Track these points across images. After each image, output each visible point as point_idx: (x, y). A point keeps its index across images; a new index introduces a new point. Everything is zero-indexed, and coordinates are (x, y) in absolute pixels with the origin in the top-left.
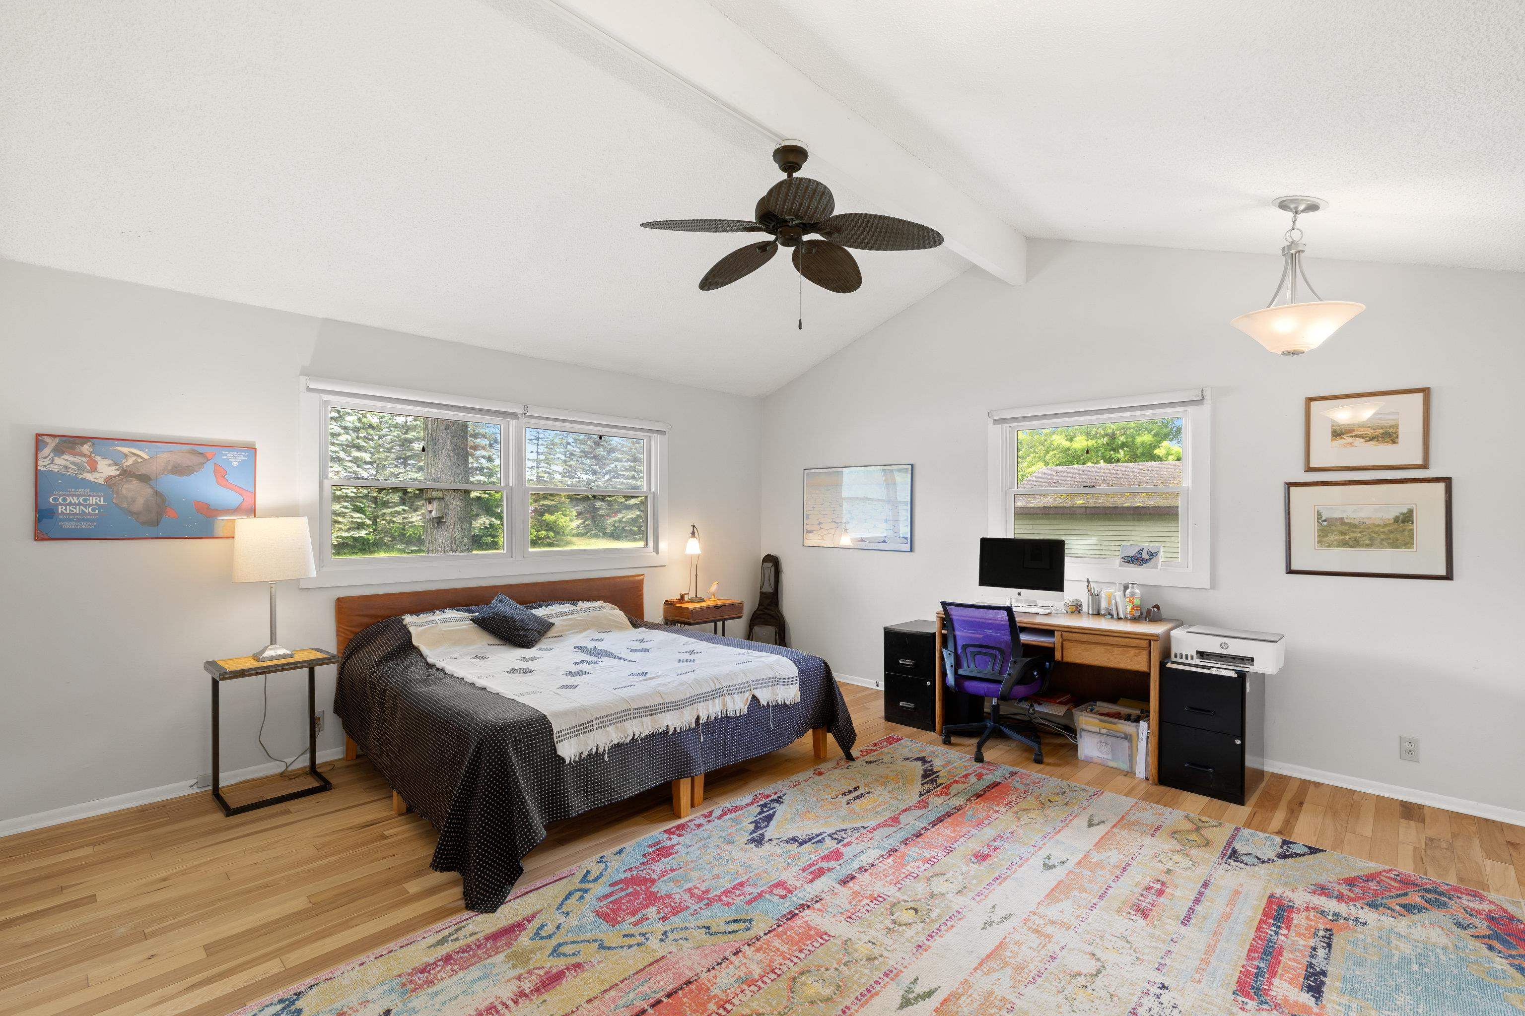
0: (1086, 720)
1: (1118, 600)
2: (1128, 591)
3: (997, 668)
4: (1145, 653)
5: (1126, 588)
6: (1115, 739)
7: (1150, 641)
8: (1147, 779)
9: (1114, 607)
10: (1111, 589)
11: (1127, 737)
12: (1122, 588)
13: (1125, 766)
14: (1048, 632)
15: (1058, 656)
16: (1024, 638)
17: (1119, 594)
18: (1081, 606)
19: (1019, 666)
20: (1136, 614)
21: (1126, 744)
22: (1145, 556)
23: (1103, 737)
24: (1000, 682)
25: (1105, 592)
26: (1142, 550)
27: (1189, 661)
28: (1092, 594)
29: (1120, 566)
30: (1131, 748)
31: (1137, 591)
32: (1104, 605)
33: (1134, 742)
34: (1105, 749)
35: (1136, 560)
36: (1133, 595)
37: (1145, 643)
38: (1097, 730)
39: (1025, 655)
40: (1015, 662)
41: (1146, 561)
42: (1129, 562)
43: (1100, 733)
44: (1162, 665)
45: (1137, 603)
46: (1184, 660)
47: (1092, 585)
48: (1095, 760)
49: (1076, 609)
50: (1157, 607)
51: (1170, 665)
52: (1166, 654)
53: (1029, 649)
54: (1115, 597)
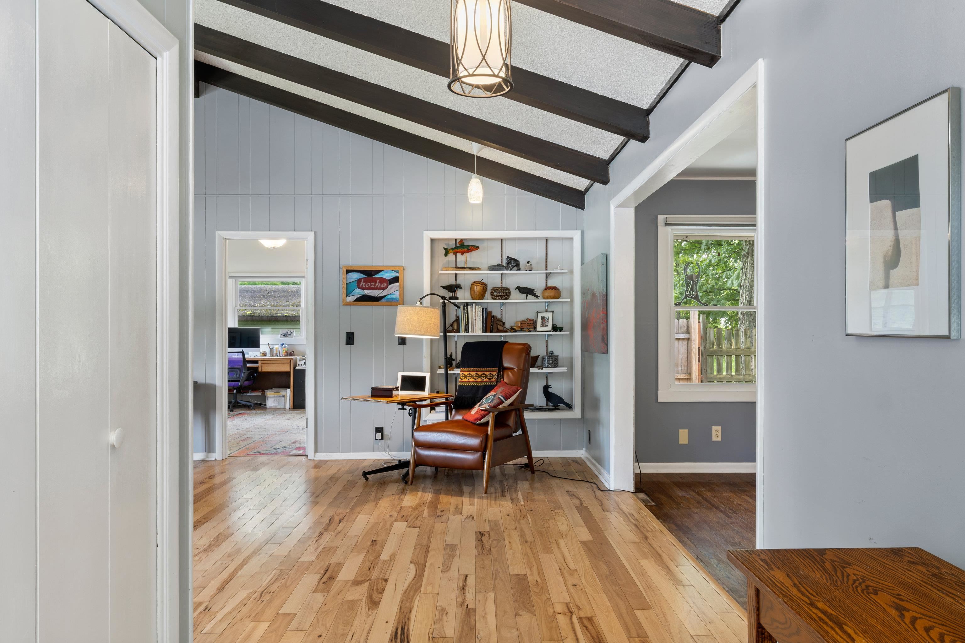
0: (269, 393)
1: (280, 350)
2: (283, 346)
3: (238, 375)
4: (289, 364)
5: (282, 345)
6: (280, 398)
7: (290, 360)
8: (290, 408)
9: (278, 353)
10: (277, 346)
11: (284, 396)
12: (281, 346)
13: (283, 407)
14: (256, 362)
15: (260, 370)
16: (248, 365)
17: (280, 348)
18: (266, 354)
19: (246, 374)
20: (286, 354)
21: (283, 398)
22: (289, 333)
23: (275, 398)
24: (239, 381)
25: (275, 347)
26: (288, 331)
27: (302, 366)
28: (270, 349)
29: (281, 337)
30: (285, 400)
31: (286, 346)
32: (275, 352)
33: (286, 397)
34: (276, 402)
35: (285, 335)
36: (285, 347)
37: (289, 361)
38: (273, 396)
39: (248, 370)
40: (245, 373)
41: (289, 335)
42: (283, 336)
43: (274, 397)
44: (294, 368)
45: (286, 350)
46: (301, 366)
47: (270, 345)
48: (273, 407)
49: (265, 354)
50: (293, 351)
51: (296, 368)
52: (295, 365)
53: (249, 368)
54: (279, 349)
